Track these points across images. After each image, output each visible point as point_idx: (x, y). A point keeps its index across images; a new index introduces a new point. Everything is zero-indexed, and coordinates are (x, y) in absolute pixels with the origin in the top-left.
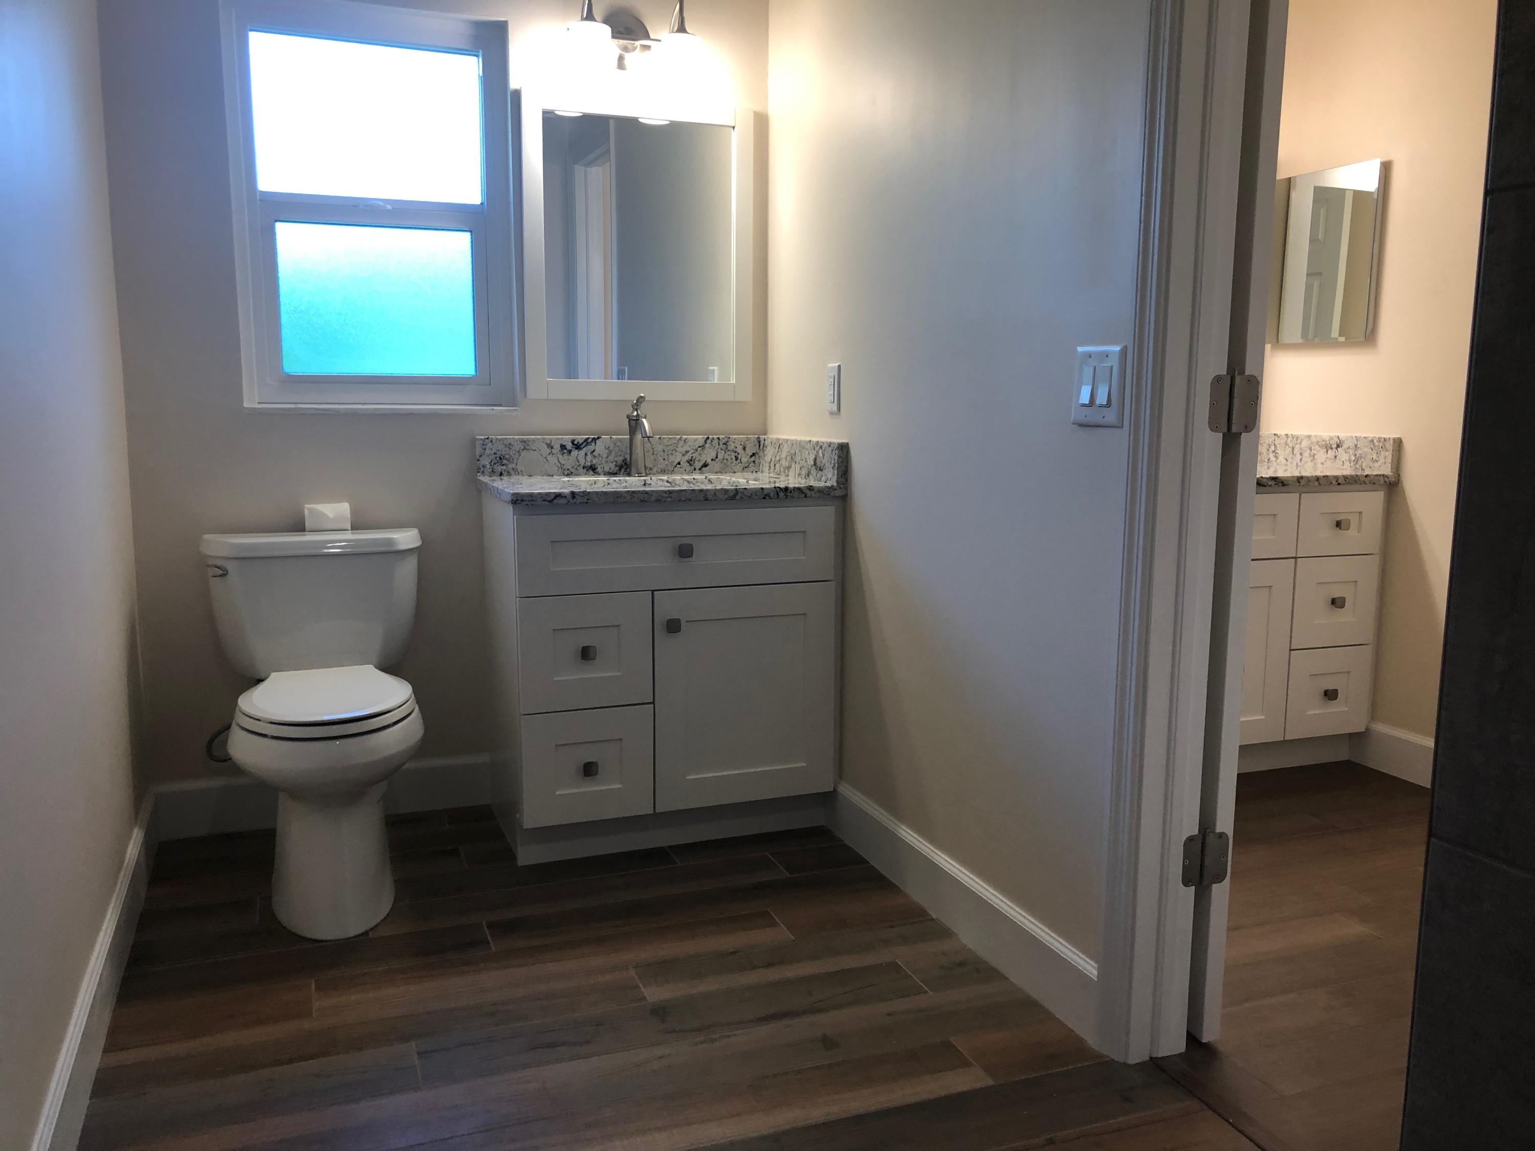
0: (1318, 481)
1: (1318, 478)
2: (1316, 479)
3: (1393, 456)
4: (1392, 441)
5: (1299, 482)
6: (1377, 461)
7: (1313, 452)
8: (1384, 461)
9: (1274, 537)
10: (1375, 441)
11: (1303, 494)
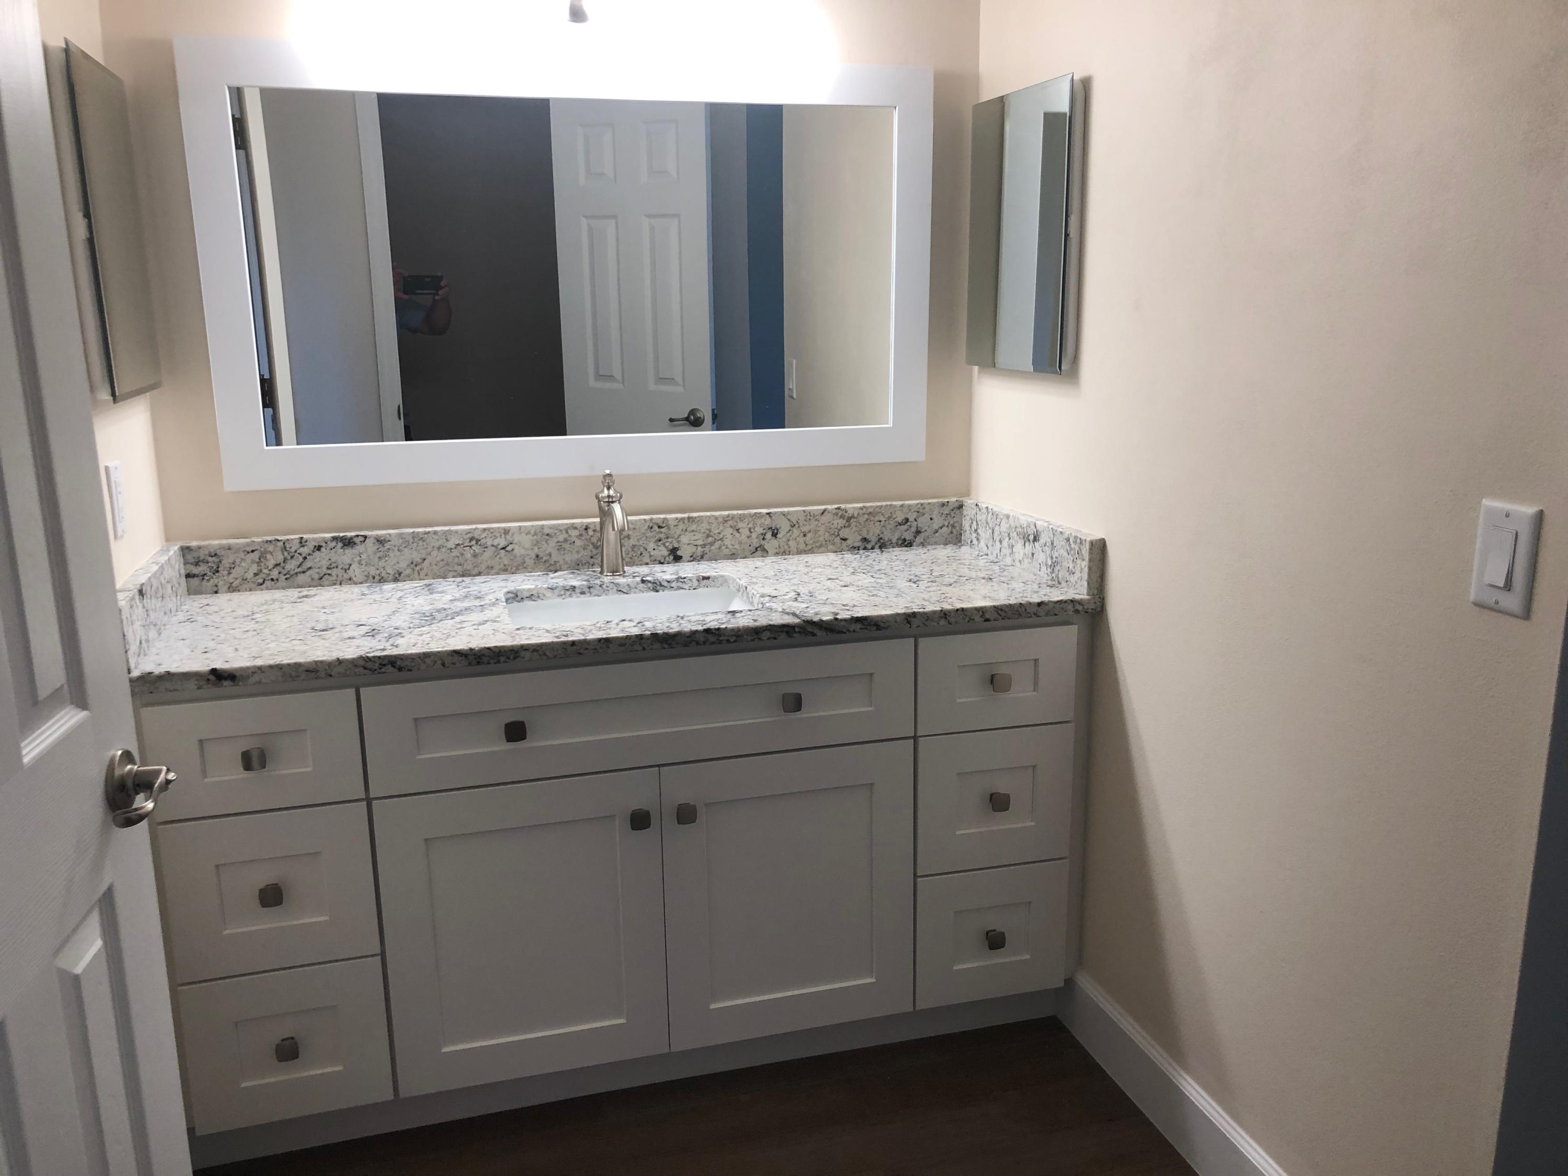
0: (946, 618)
1: (945, 614)
2: (942, 615)
3: (1090, 568)
4: (1088, 546)
5: (909, 622)
6: (1073, 574)
7: (1011, 541)
8: (1080, 575)
9: (869, 709)
10: (1071, 540)
11: (920, 640)
